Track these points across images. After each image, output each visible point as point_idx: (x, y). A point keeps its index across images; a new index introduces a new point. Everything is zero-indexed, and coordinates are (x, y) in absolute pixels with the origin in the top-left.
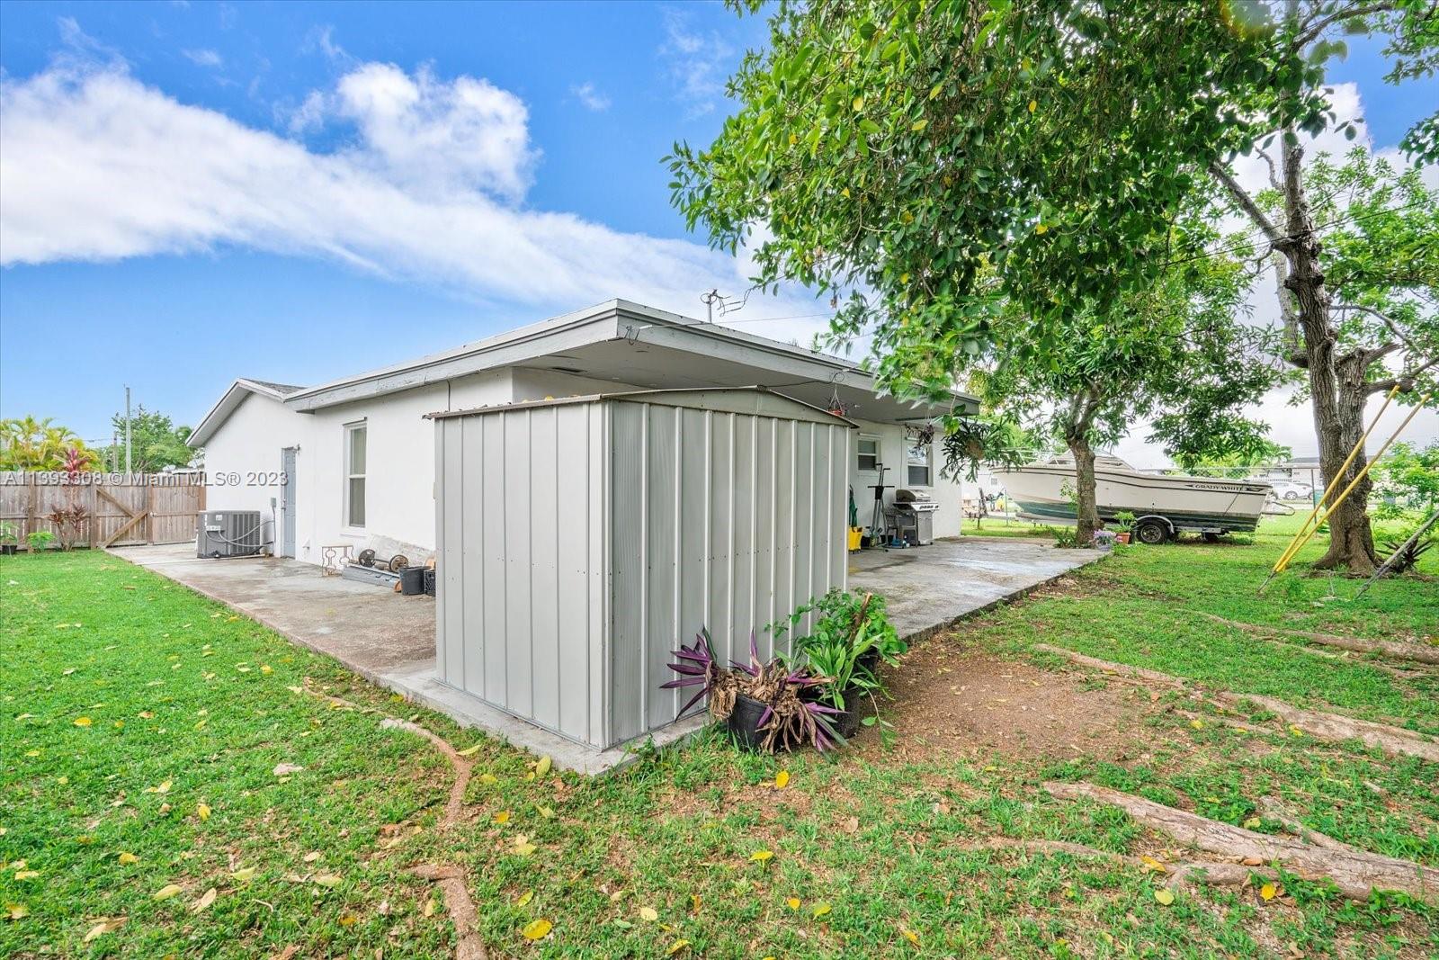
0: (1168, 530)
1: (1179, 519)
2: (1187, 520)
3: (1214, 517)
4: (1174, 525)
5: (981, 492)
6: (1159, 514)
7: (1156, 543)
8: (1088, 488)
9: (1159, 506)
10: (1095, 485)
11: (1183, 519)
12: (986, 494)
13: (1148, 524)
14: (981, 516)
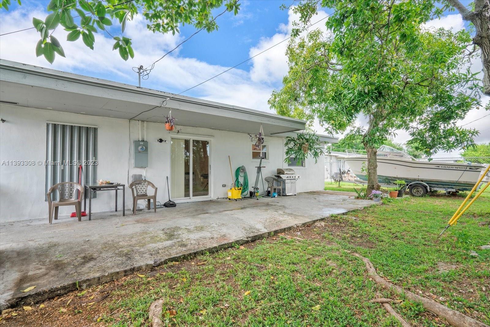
0: (427, 189)
1: (433, 184)
2: (438, 184)
3: (451, 183)
4: (430, 187)
5: (340, 170)
6: (422, 181)
7: (419, 196)
8: (372, 168)
9: (421, 177)
10: (376, 166)
11: (436, 184)
12: (342, 171)
13: (417, 186)
14: (340, 181)
